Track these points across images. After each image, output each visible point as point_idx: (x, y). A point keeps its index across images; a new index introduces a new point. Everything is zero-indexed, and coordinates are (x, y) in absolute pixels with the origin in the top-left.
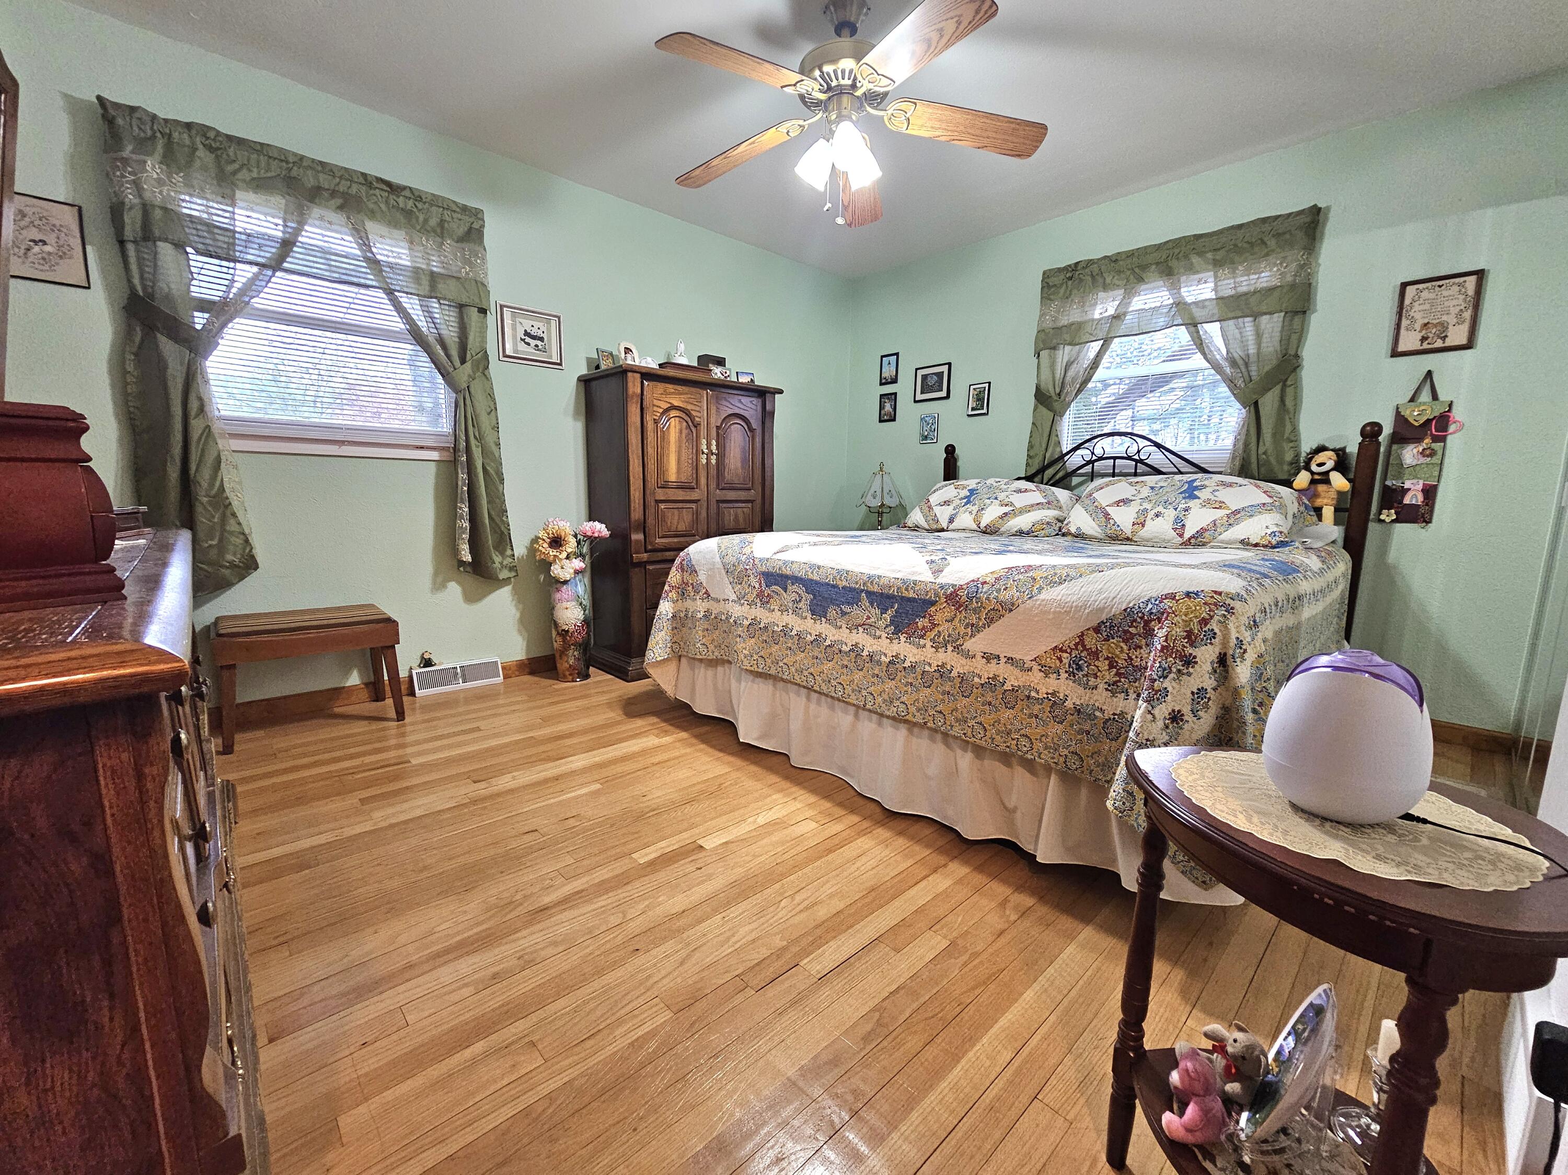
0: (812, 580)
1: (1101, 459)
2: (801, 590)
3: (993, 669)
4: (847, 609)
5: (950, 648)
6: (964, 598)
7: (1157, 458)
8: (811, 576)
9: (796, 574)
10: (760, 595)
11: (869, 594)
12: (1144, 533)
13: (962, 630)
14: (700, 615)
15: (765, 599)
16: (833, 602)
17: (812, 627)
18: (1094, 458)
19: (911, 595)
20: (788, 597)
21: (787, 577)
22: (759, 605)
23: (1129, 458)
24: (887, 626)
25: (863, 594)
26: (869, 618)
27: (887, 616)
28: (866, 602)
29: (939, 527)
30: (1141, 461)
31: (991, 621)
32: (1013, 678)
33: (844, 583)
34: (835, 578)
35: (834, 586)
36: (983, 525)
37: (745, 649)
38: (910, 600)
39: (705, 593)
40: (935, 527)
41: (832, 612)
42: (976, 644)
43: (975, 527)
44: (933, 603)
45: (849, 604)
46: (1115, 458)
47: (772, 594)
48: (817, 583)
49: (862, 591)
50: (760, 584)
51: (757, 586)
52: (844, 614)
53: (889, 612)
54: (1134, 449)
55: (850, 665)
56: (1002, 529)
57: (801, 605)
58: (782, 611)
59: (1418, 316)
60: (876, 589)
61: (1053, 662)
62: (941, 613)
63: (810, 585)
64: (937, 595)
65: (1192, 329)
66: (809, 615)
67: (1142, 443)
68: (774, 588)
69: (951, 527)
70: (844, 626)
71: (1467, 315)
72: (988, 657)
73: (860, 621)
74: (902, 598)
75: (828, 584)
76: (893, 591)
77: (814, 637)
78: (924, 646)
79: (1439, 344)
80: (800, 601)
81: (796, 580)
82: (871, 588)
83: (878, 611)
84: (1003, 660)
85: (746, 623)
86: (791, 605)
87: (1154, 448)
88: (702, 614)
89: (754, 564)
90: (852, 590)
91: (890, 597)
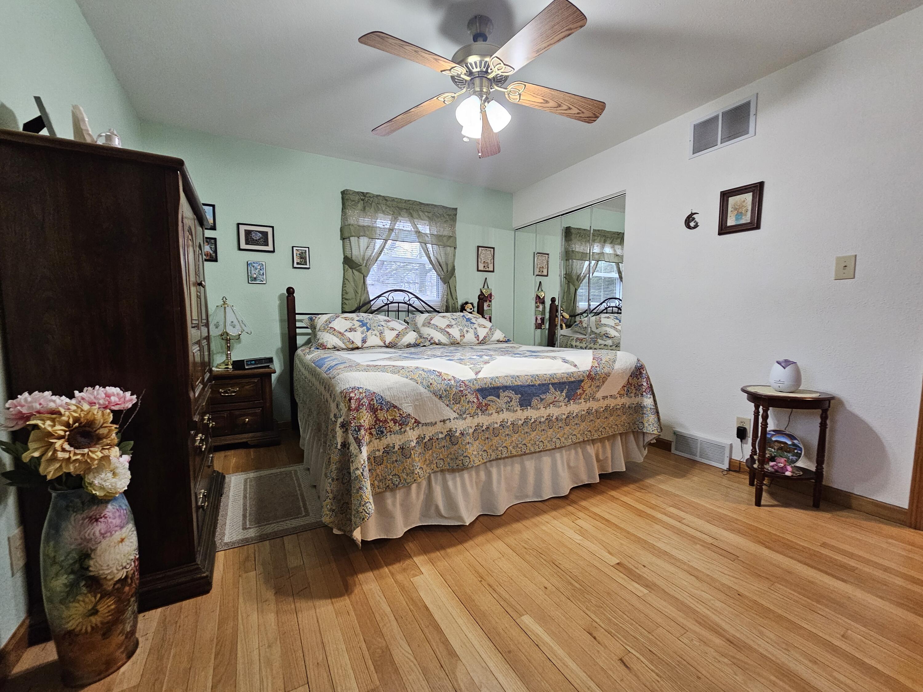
0: (518, 385)
1: (392, 303)
2: (511, 394)
3: (607, 402)
4: (543, 396)
5: (591, 399)
6: (594, 375)
7: (417, 303)
8: (516, 383)
9: (505, 384)
10: (479, 406)
11: (553, 384)
12: (465, 340)
13: (595, 390)
14: (413, 444)
15: (484, 408)
16: (535, 395)
17: (521, 415)
18: (389, 302)
19: (573, 379)
20: (501, 402)
21: (498, 388)
22: (480, 414)
23: (405, 303)
24: (565, 399)
25: (550, 386)
26: (555, 398)
27: (564, 394)
28: (552, 389)
29: (355, 346)
30: (410, 305)
31: (604, 382)
32: (612, 403)
33: (539, 382)
34: (532, 381)
35: (533, 386)
36: (387, 343)
37: (474, 451)
38: (572, 382)
39: (415, 422)
40: (351, 346)
41: (534, 402)
42: (599, 395)
43: (382, 344)
44: (582, 381)
45: (544, 393)
46: (399, 303)
47: (489, 403)
48: (521, 386)
49: (549, 384)
50: (478, 399)
51: (475, 400)
52: (542, 400)
53: (565, 391)
54: (407, 299)
55: (546, 428)
56: (399, 344)
57: (511, 404)
58: (498, 412)
59: (482, 258)
60: (556, 381)
61: (622, 392)
62: (586, 385)
63: (516, 389)
64: (583, 377)
65: (423, 245)
66: (519, 408)
67: (411, 296)
68: (489, 398)
69: (365, 345)
70: (542, 407)
71: (492, 261)
72: (604, 398)
73: (551, 401)
74: (569, 382)
75: (529, 385)
76: (565, 380)
77: (523, 421)
78: (581, 403)
79: (487, 269)
80: (511, 401)
81: (505, 388)
82: (554, 381)
83: (559, 393)
84: (609, 397)
85: (471, 431)
86: (504, 406)
87: (416, 299)
88: (415, 441)
89: (466, 385)
90: (543, 385)
91: (564, 383)
